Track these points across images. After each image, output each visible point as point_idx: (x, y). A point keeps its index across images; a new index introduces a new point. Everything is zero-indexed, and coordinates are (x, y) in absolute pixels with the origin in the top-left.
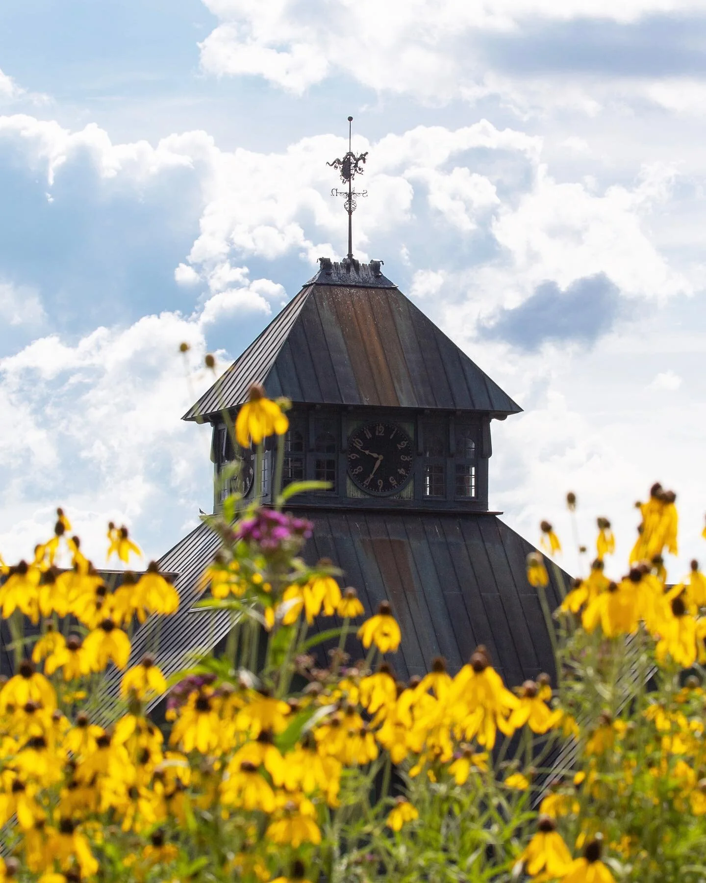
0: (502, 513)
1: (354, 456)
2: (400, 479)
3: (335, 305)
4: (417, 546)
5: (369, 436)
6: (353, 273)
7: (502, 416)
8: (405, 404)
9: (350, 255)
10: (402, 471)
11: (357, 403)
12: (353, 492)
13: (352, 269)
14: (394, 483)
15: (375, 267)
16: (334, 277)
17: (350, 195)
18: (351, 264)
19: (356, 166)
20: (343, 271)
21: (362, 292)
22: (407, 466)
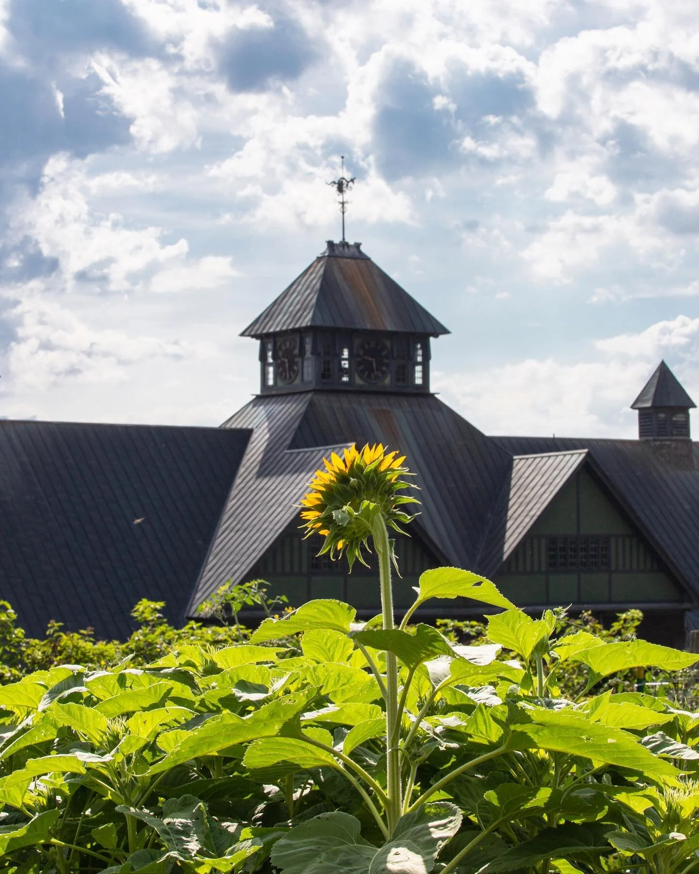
0: (438, 394)
1: (359, 359)
2: (384, 373)
3: (341, 269)
4: (398, 413)
5: (367, 347)
6: (346, 250)
7: (436, 335)
8: (389, 328)
9: (344, 239)
10: (384, 368)
11: (364, 327)
12: (359, 381)
13: (346, 247)
14: (380, 375)
15: (358, 246)
16: (337, 252)
17: (343, 203)
18: (344, 244)
19: (347, 185)
20: (341, 249)
21: (353, 262)
22: (387, 365)
